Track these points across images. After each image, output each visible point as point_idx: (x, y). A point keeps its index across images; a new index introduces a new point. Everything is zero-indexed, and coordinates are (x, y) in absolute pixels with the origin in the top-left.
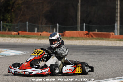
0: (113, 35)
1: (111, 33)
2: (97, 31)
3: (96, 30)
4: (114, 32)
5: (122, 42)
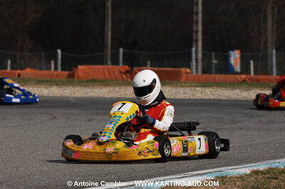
0: (187, 73)
1: (183, 70)
2: (152, 66)
3: (149, 63)
4: (189, 67)
5: (207, 90)
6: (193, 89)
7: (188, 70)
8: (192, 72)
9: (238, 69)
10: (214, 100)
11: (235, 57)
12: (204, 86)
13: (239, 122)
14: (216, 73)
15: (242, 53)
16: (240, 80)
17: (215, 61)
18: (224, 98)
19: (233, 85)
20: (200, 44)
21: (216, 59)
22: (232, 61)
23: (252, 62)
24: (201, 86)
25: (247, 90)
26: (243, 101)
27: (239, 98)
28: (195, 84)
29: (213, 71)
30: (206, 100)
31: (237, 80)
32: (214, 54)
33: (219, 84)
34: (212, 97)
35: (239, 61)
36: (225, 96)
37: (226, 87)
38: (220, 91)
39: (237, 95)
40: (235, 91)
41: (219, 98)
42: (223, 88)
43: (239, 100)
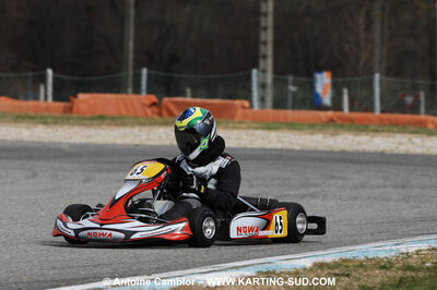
0: (244, 107)
1: (238, 102)
2: (193, 96)
3: (189, 91)
4: (248, 97)
5: (273, 135)
6: (251, 132)
7: (246, 104)
8: (251, 107)
9: (327, 100)
10: (282, 150)
11: (323, 82)
12: (269, 128)
14: (294, 108)
15: (334, 76)
16: (325, 120)
17: (292, 88)
18: (298, 148)
19: (312, 127)
20: (270, 61)
21: (294, 85)
22: (319, 89)
23: (345, 91)
24: (264, 128)
25: (333, 135)
26: (326, 152)
27: (321, 148)
28: (254, 125)
30: (270, 150)
31: (320, 119)
32: (290, 78)
33: (292, 126)
34: (279, 146)
35: (329, 91)
36: (298, 145)
37: (300, 129)
38: (292, 136)
39: (318, 142)
40: (314, 136)
41: (290, 147)
42: (297, 132)
43: (320, 152)
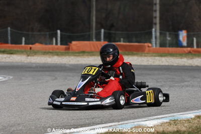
0: (149, 47)
1: (146, 44)
2: (124, 42)
3: (122, 39)
4: (150, 42)
5: (164, 59)
6: (153, 58)
7: (150, 45)
8: (152, 46)
9: (185, 43)
10: (168, 66)
11: (183, 35)
12: (161, 56)
13: (186, 81)
14: (169, 46)
15: (188, 32)
16: (187, 52)
17: (169, 39)
18: (176, 65)
19: (181, 55)
20: (158, 26)
21: (169, 37)
22: (181, 38)
23: (195, 39)
24: (159, 56)
25: (191, 59)
27: (186, 64)
28: (154, 55)
29: (168, 45)
30: (163, 66)
31: (184, 51)
32: (168, 33)
33: (172, 55)
34: (167, 64)
35: (186, 39)
36: (176, 63)
37: (176, 56)
38: (172, 59)
39: (185, 62)
40: (183, 59)
41: (172, 64)
42: (175, 58)
43: (186, 66)
